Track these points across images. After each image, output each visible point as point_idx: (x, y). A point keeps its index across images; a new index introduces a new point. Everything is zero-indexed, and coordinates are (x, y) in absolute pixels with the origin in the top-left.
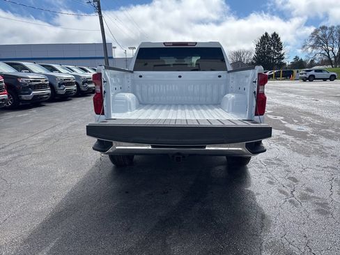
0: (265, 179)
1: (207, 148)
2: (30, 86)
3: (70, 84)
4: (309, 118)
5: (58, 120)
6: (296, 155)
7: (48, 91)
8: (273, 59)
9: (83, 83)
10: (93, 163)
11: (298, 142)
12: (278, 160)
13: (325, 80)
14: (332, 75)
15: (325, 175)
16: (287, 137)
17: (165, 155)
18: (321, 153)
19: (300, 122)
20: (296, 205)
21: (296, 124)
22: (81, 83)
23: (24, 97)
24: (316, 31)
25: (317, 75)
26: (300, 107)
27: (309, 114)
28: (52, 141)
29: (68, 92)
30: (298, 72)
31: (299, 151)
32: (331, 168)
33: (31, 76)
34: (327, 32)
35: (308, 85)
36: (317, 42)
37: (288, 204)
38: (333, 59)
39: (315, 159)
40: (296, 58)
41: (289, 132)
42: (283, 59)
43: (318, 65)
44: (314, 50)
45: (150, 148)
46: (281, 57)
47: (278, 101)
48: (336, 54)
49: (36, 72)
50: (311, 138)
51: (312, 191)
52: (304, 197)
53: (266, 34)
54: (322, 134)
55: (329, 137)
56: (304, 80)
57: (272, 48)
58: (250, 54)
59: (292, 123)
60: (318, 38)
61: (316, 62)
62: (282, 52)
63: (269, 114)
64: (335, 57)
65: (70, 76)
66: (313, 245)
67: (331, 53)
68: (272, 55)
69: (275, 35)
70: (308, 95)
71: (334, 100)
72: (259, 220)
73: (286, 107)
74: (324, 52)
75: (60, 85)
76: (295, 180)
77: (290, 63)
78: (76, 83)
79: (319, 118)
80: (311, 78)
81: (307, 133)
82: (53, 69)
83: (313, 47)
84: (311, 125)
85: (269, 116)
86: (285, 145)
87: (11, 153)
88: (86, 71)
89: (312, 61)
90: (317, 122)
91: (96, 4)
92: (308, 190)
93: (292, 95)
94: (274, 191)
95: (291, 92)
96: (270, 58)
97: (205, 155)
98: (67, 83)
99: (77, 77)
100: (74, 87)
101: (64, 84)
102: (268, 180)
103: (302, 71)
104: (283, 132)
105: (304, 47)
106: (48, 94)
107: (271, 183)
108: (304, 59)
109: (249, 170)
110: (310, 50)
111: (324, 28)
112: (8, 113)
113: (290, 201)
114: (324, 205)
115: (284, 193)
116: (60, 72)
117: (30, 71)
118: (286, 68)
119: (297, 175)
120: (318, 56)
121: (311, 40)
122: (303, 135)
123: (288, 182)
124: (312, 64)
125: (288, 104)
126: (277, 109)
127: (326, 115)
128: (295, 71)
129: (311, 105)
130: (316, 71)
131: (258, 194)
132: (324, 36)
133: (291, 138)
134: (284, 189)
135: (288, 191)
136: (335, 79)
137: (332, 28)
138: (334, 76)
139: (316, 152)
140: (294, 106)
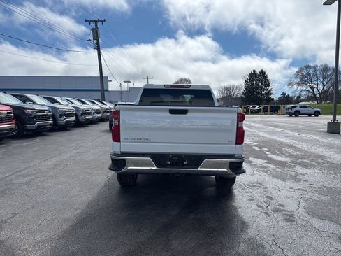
0: (247, 197)
1: (199, 169)
2: (35, 117)
3: (70, 115)
4: (290, 150)
5: (62, 148)
6: (275, 180)
7: (50, 122)
8: (262, 94)
9: (82, 114)
10: (103, 184)
11: (278, 170)
12: (259, 183)
13: (310, 115)
14: (316, 111)
15: (296, 195)
16: (269, 165)
17: (166, 175)
18: (296, 178)
19: (282, 153)
20: (269, 216)
21: (278, 155)
22: (80, 114)
23: (28, 126)
24: (301, 70)
25: (302, 110)
26: (284, 140)
27: (290, 146)
28: (62, 167)
29: (68, 122)
30: (284, 107)
31: (277, 177)
32: (302, 190)
33: (37, 108)
34: (311, 71)
35: (294, 119)
36: (302, 80)
37: (263, 215)
38: (318, 96)
39: (289, 184)
40: (283, 94)
41: (271, 161)
42: (271, 94)
43: (304, 100)
44: (300, 88)
45: (155, 168)
46: (269, 93)
47: (264, 135)
48: (321, 91)
49: (40, 103)
50: (289, 167)
51: (283, 206)
52: (276, 210)
53: (254, 71)
54: (299, 164)
55: (305, 166)
56: (291, 115)
57: (260, 84)
58: (240, 89)
59: (275, 153)
60: (303, 76)
61: (302, 98)
62: (270, 88)
63: (255, 146)
64: (319, 94)
65: (70, 108)
66: (278, 241)
67: (315, 90)
68: (260, 91)
69: (262, 73)
70: (292, 130)
71: (314, 134)
72: (239, 225)
73: (270, 140)
74: (309, 89)
75: (61, 116)
76: (271, 198)
77: (277, 99)
78: (76, 114)
79: (299, 150)
80: (297, 114)
81: (286, 162)
82: (54, 101)
83: (299, 84)
84: (291, 156)
85: (254, 147)
86: (266, 172)
87: (28, 176)
88: (84, 103)
89: (298, 97)
90: (296, 153)
91: (95, 42)
92: (280, 205)
93: (278, 129)
94: (253, 206)
95: (277, 127)
96: (259, 93)
97: (198, 175)
98: (67, 114)
99: (77, 108)
100: (73, 118)
101: (64, 115)
102: (249, 198)
103: (288, 107)
104: (266, 161)
105: (290, 84)
106: (51, 124)
107: (251, 200)
108: (290, 95)
109: (235, 190)
110: (295, 87)
111: (308, 67)
112: (14, 142)
113: (265, 213)
114: (292, 216)
115: (261, 207)
116: (60, 104)
117: (34, 103)
118: (274, 103)
119: (273, 194)
120: (304, 93)
121: (296, 78)
122: (282, 164)
123: (265, 199)
124: (299, 100)
125: (274, 137)
126: (263, 141)
127: (305, 147)
128: (282, 106)
129: (294, 138)
130: (301, 107)
131: (240, 208)
132: (309, 74)
133: (271, 166)
134: (261, 205)
135: (264, 205)
136: (320, 114)
137: (315, 67)
138: (318, 111)
139: (292, 178)
140: (278, 139)
